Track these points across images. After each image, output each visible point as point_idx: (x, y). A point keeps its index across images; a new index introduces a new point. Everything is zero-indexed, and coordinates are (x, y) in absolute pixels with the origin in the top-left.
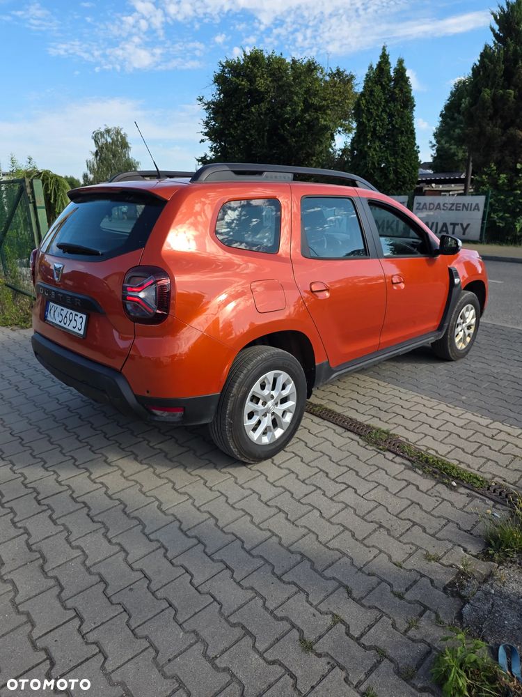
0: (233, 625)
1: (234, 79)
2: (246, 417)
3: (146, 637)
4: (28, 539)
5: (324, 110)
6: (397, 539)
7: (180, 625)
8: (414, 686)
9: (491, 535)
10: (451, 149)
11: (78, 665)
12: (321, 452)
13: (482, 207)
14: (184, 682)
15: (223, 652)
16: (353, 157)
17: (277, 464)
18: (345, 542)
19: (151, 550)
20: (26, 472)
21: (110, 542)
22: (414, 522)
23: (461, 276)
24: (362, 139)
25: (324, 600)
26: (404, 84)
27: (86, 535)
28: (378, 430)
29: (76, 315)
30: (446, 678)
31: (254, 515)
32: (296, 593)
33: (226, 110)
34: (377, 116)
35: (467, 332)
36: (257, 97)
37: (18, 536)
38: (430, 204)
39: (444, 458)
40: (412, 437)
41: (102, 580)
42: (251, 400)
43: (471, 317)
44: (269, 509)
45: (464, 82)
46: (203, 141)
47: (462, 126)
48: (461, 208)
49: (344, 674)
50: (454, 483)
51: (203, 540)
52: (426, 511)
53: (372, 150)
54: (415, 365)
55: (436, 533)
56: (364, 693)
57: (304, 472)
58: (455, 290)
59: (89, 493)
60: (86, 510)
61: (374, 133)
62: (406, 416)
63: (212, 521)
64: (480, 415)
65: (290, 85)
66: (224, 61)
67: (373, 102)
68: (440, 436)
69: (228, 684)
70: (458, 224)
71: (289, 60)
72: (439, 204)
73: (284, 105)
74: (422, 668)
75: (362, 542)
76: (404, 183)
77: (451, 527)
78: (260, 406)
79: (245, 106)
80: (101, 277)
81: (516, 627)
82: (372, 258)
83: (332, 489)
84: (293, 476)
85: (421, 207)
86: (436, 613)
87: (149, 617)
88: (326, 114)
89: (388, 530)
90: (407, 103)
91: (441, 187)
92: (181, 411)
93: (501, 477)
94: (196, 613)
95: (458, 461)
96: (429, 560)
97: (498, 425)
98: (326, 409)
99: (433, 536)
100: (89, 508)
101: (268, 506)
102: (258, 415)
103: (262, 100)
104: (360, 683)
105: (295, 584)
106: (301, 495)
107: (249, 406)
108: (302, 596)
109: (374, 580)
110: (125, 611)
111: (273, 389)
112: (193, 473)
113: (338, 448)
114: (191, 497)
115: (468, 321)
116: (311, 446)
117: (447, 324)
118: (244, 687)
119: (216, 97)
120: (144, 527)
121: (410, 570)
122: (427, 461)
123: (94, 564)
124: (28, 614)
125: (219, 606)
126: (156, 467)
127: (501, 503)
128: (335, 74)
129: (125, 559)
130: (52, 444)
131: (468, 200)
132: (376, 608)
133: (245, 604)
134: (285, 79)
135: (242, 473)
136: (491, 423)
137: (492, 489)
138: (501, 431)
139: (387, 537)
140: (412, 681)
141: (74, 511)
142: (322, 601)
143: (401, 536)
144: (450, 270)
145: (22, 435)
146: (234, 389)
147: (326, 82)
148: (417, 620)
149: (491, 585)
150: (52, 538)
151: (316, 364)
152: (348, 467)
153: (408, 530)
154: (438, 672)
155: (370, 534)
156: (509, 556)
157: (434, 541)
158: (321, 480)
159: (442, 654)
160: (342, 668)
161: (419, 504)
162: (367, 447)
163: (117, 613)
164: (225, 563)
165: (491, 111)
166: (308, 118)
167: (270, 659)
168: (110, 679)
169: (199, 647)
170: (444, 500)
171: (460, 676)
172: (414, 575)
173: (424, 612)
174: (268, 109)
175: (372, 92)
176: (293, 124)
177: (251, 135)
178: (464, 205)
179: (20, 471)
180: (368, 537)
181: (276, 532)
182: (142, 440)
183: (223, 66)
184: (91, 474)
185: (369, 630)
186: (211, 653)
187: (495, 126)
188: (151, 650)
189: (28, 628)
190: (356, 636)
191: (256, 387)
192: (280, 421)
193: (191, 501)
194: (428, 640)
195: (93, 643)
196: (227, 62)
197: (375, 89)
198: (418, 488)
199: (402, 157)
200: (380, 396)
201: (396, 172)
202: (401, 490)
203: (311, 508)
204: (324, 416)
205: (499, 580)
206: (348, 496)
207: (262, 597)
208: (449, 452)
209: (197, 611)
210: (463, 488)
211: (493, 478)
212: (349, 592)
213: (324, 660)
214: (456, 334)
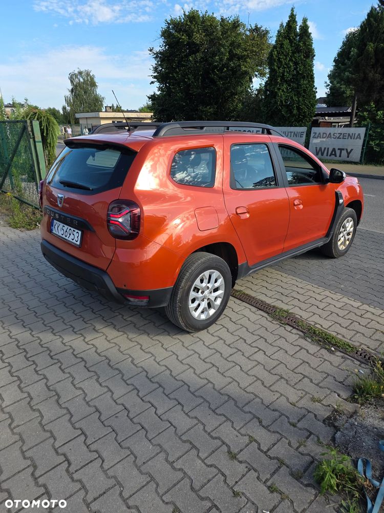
0: (184, 442)
1: (176, 34)
2: (190, 302)
3: (128, 448)
4: (47, 382)
5: (245, 59)
6: (293, 387)
7: (150, 441)
8: (302, 483)
9: (357, 385)
10: (341, 88)
11: (86, 465)
12: (241, 325)
13: (362, 136)
14: (154, 476)
15: (178, 459)
16: (266, 96)
17: (211, 333)
18: (257, 388)
19: (128, 391)
20: (41, 336)
21: (100, 385)
22: (304, 375)
23: (344, 197)
24: (273, 82)
25: (244, 426)
26: (306, 38)
27: (84, 380)
28: (281, 310)
29: (74, 231)
30: (322, 478)
31: (196, 368)
32: (225, 421)
33: (170, 58)
34: (286, 64)
35: (347, 237)
36: (193, 48)
37: (40, 380)
38: (323, 133)
39: (326, 330)
40: (305, 315)
41: (97, 410)
42: (194, 291)
43: (350, 226)
44: (206, 364)
45: (354, 34)
46: (152, 83)
47: (350, 69)
48: (347, 137)
49: (256, 474)
50: (333, 349)
51: (162, 384)
52: (313, 368)
53: (281, 91)
54: (308, 261)
55: (319, 383)
56: (269, 487)
57: (229, 339)
58: (339, 208)
59: (84, 351)
60: (83, 363)
61: (283, 77)
62: (301, 300)
63: (168, 372)
64: (353, 300)
65: (219, 39)
66: (169, 19)
67: (283, 53)
68: (325, 314)
69: (182, 479)
70: (344, 149)
71: (219, 18)
72: (330, 134)
73: (214, 55)
74: (307, 472)
75: (269, 388)
76: (304, 116)
77: (330, 379)
78: (200, 295)
79: (185, 56)
80: (90, 204)
81: (370, 447)
82: (280, 187)
83: (249, 351)
84: (222, 341)
85: (316, 136)
86: (318, 437)
87: (129, 435)
88: (246, 62)
89: (286, 380)
90: (309, 54)
91: (332, 119)
92: (147, 298)
93: (366, 345)
94: (160, 433)
95: (337, 332)
96: (314, 401)
97: (366, 307)
98: (244, 293)
99: (317, 385)
100: (85, 362)
101: (205, 362)
102: (198, 300)
103: (198, 51)
104: (267, 480)
105: (224, 416)
106: (228, 355)
107: (193, 294)
108: (229, 423)
109: (277, 414)
110: (113, 430)
111: (209, 282)
112: (154, 338)
113: (253, 322)
114: (153, 355)
115: (348, 229)
116: (234, 321)
117: (332, 233)
118: (192, 481)
119: (163, 48)
120: (123, 375)
121: (301, 408)
122: (314, 333)
123: (91, 400)
124: (51, 432)
125: (174, 429)
126: (128, 333)
127: (365, 363)
128: (254, 30)
129: (112, 397)
130: (57, 316)
131: (352, 130)
132: (278, 432)
133: (191, 428)
134: (215, 34)
135: (187, 339)
136: (360, 306)
137: (359, 353)
138: (368, 311)
139: (286, 385)
140: (301, 480)
141: (76, 364)
142: (242, 427)
143: (295, 384)
144: (336, 193)
145: (36, 310)
146: (182, 284)
147: (247, 35)
148: (305, 441)
149: (355, 419)
150: (62, 382)
151: (239, 265)
152: (260, 336)
153: (300, 381)
154: (318, 475)
155: (275, 383)
156: (368, 400)
157: (318, 389)
158: (241, 345)
159: (321, 463)
160: (256, 471)
161: (308, 363)
162: (273, 322)
163: (108, 432)
164: (177, 400)
165: (373, 61)
166: (232, 65)
167: (209, 464)
168: (106, 474)
169: (162, 455)
170: (325, 360)
171: (332, 478)
172: (304, 411)
173: (309, 436)
174: (202, 58)
175: (282, 44)
176: (221, 70)
177: (189, 79)
178: (349, 134)
179: (36, 335)
180: (273, 384)
181: (211, 380)
182: (118, 314)
183: (168, 23)
184: (85, 338)
185: (273, 447)
186: (171, 459)
187: (376, 72)
188: (132, 456)
189: (52, 440)
190: (265, 450)
191: (197, 282)
192: (213, 304)
193: (153, 358)
194: (312, 454)
195: (94, 451)
196: (172, 20)
197: (285, 43)
198: (308, 351)
199: (303, 96)
200: (282, 284)
201: (298, 108)
202: (296, 353)
203: (234, 364)
204: (243, 299)
205: (361, 416)
206: (260, 357)
207: (203, 424)
208: (330, 327)
209: (160, 432)
210: (339, 352)
211: (360, 345)
212: (260, 422)
213: (244, 465)
214: (339, 239)
